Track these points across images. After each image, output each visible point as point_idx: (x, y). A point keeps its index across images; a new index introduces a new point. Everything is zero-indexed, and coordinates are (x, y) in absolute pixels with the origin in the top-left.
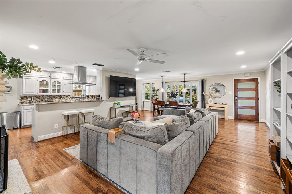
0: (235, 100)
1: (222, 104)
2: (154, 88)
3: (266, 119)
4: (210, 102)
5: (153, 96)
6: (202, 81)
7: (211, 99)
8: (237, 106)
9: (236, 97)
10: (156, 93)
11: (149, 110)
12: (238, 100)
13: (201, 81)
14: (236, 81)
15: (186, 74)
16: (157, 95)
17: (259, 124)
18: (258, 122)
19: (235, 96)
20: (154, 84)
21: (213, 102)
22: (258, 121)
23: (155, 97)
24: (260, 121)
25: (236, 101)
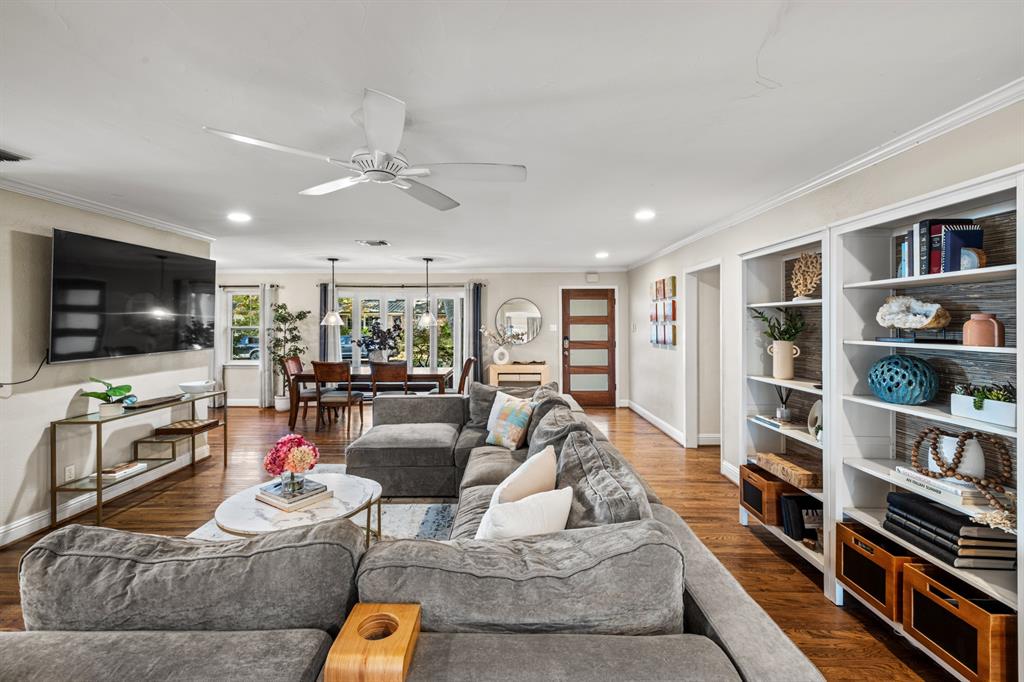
0: (564, 349)
1: (534, 363)
2: (284, 307)
3: (631, 398)
4: (501, 359)
5: (278, 340)
6: (474, 290)
7: (501, 349)
8: (569, 366)
9: (567, 342)
10: (295, 329)
11: (256, 402)
12: (572, 351)
13: (472, 287)
14: (567, 295)
15: (431, 260)
16: (295, 338)
17: (617, 411)
18: (615, 409)
19: (565, 337)
20: (280, 290)
21: (506, 360)
22: (614, 404)
23: (289, 345)
24: (617, 406)
25: (566, 353)
